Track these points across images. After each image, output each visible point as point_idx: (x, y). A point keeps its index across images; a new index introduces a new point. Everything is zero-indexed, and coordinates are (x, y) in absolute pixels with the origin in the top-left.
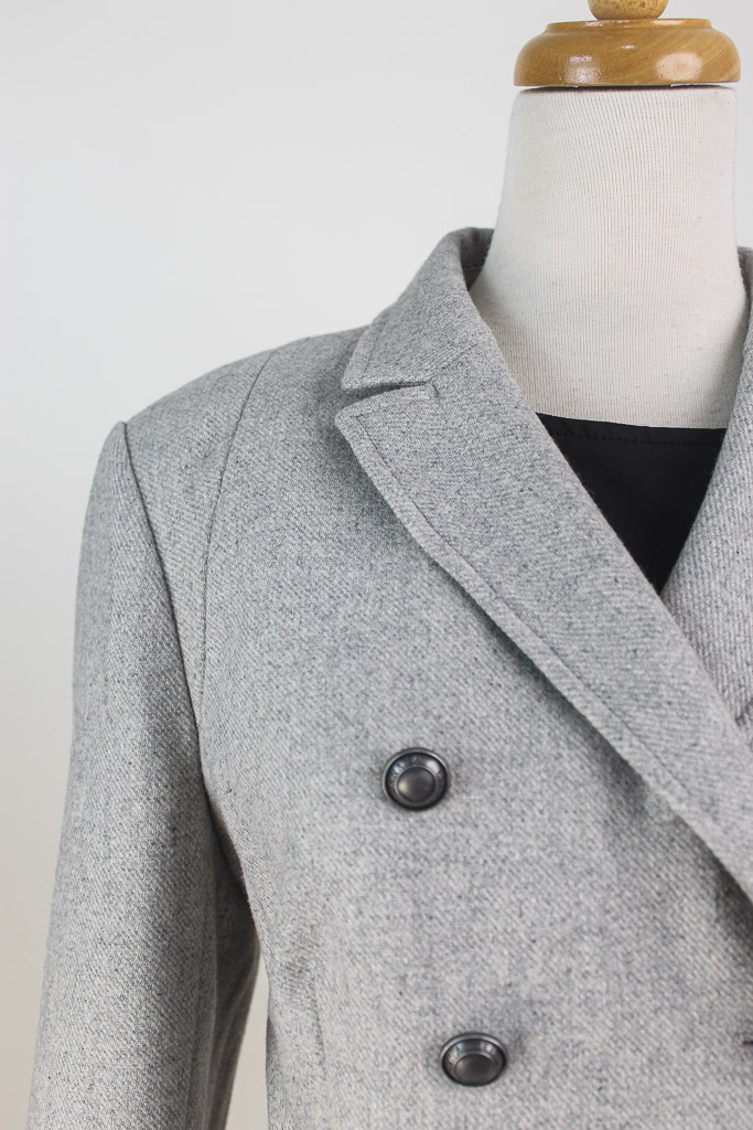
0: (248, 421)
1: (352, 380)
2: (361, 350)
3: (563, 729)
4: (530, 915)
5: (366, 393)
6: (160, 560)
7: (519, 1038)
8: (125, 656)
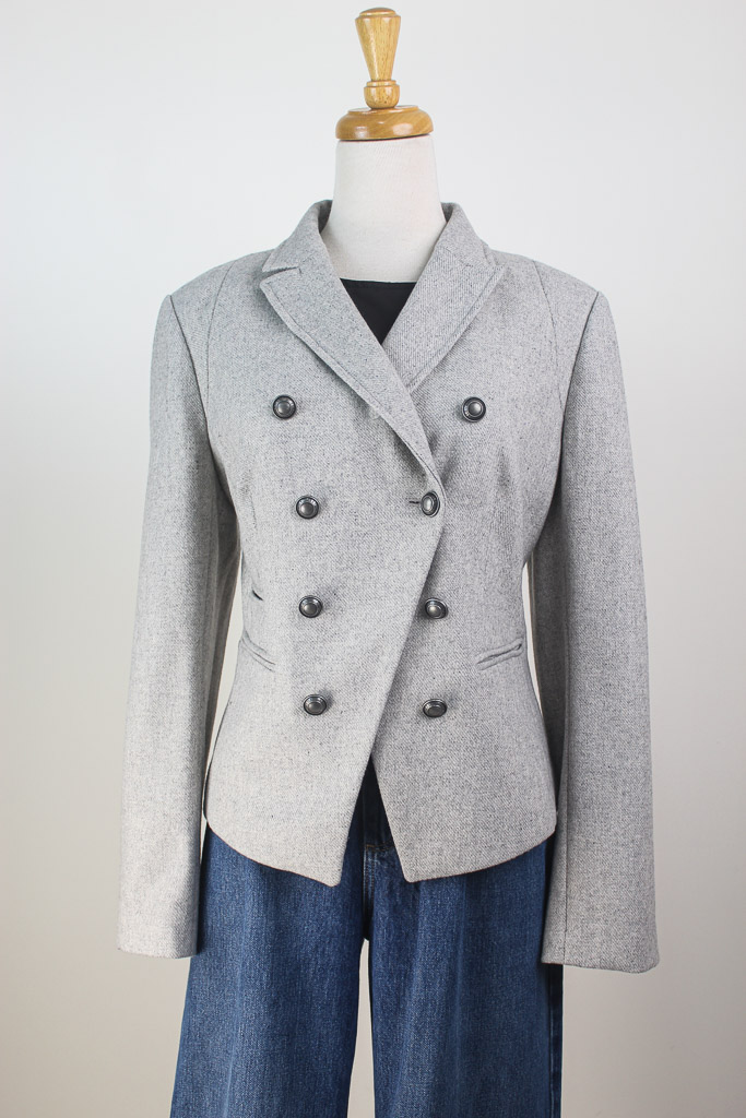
0: (224, 289)
1: (266, 269)
2: (272, 257)
3: (340, 390)
4: (327, 455)
5: (272, 273)
6: (188, 349)
7: (325, 500)
8: (175, 390)
